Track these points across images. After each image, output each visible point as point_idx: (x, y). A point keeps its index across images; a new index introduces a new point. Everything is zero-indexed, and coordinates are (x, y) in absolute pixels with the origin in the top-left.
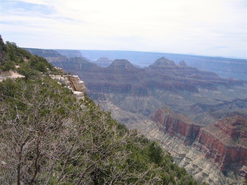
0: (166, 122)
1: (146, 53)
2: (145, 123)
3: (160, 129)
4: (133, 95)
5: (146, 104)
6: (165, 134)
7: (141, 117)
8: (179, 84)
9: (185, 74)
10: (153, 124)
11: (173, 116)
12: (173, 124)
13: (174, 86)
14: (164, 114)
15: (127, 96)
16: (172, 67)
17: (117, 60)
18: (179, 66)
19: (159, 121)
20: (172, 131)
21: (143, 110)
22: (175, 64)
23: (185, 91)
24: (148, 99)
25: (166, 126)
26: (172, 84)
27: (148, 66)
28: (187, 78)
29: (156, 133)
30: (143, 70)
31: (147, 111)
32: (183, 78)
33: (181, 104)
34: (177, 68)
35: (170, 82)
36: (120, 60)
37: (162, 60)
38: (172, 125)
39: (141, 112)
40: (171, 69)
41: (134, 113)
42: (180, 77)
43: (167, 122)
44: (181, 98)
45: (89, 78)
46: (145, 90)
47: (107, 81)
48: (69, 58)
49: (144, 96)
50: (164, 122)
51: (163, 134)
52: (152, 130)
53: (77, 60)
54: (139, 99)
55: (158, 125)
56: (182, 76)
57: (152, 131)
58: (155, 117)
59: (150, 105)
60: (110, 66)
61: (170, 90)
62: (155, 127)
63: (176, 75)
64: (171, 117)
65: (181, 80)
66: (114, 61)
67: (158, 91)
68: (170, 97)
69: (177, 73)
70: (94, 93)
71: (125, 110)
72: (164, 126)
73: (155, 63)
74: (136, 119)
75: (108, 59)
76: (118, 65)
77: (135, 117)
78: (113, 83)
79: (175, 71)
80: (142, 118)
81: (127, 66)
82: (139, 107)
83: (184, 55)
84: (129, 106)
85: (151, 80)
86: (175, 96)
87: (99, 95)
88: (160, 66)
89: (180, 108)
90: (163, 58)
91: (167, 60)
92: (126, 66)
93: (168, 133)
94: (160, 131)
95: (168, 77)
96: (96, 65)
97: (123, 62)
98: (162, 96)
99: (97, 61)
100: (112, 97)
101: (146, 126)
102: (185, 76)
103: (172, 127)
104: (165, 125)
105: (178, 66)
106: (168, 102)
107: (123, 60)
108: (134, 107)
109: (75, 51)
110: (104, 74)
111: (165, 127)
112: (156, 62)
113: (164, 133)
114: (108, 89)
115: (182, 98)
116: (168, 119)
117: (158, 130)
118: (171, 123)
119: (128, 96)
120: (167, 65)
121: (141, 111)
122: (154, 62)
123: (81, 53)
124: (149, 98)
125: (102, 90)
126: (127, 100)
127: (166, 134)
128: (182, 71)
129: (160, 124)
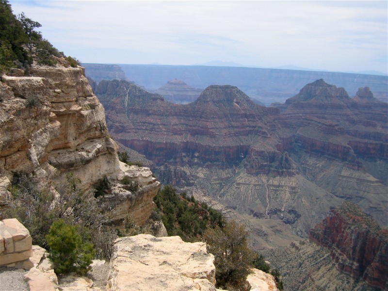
0: (358, 249)
1: (272, 71)
2: (297, 248)
3: (342, 268)
4: (254, 171)
5: (288, 195)
6: (357, 281)
7: (279, 228)
8: (363, 145)
9: (373, 121)
10: (319, 251)
11: (378, 234)
12: (381, 257)
13: (352, 151)
14: (352, 227)
15: (239, 173)
16: (342, 103)
17: (212, 87)
18: (357, 100)
19: (337, 246)
20: (376, 275)
21: (280, 211)
22: (347, 97)
23: (378, 162)
24: (292, 182)
25: (358, 261)
26: (348, 146)
27: (282, 101)
28: (379, 129)
29: (332, 278)
30: (275, 110)
31: (290, 212)
32: (370, 130)
33: (373, 195)
34: (354, 105)
35: (342, 141)
36: (220, 87)
37: (316, 87)
38: (377, 259)
39: (275, 216)
40: (340, 107)
41: (257, 216)
42: (362, 128)
43: (363, 249)
44: (372, 178)
45: (147, 129)
46: (284, 159)
47: (189, 138)
48: (98, 84)
49: (281, 174)
50: (354, 249)
51: (352, 281)
52: (319, 268)
53: (118, 86)
54: (271, 181)
55: (333, 255)
56: (368, 124)
57: (320, 272)
58: (325, 233)
59: (298, 198)
60: (196, 103)
61: (344, 159)
62: (326, 261)
63: (353, 122)
64: (372, 237)
65: (366, 136)
66: (207, 89)
67: (311, 161)
68: (343, 177)
69: (355, 118)
70: (162, 168)
71: (235, 208)
72: (354, 259)
73: (300, 94)
74: (265, 235)
75: (186, 84)
76: (215, 100)
77: (264, 229)
78: (206, 141)
79: (349, 112)
80: (279, 231)
81: (236, 103)
82: (269, 202)
83: (360, 75)
84: (244, 200)
85: (294, 136)
86: (357, 174)
87: (175, 172)
88: (312, 101)
89: (371, 205)
90: (319, 82)
91: (329, 86)
92: (235, 100)
93: (365, 279)
94: (341, 273)
95: (336, 128)
96: (162, 100)
97: (229, 92)
98: (323, 174)
99: (161, 89)
100: (202, 176)
101: (301, 257)
102: (374, 126)
103: (377, 264)
104: (357, 258)
105: (355, 100)
106: (340, 189)
107: (227, 87)
108: (258, 201)
109: (111, 67)
110: (182, 121)
111: (356, 264)
112: (301, 91)
113: (354, 278)
114: (193, 157)
115: (375, 180)
116: (364, 243)
117: (335, 271)
118: (375, 254)
119: (242, 175)
120: (329, 99)
121: (275, 212)
122: (298, 92)
123: (123, 71)
124: (293, 179)
125: (178, 160)
126: (238, 184)
127: (361, 284)
128: (365, 113)
129: (340, 254)
